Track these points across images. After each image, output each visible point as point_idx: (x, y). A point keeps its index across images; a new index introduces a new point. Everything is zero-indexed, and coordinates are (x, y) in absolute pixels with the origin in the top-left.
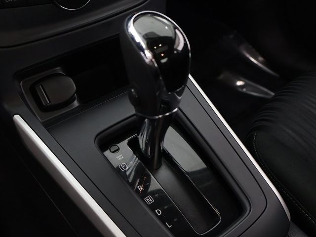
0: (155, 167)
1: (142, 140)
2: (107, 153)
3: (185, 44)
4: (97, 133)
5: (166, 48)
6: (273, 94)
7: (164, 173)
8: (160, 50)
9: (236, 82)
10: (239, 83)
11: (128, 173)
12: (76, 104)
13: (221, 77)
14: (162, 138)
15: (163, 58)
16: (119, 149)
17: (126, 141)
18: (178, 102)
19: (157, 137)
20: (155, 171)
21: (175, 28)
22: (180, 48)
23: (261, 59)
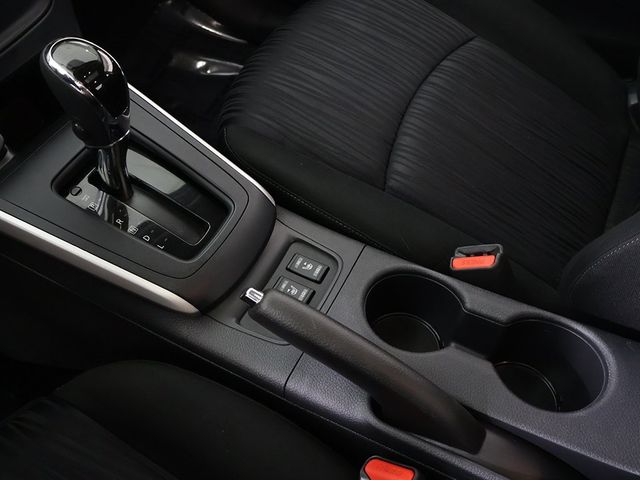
0: (127, 196)
1: (104, 174)
2: (70, 197)
3: (114, 63)
4: (51, 178)
5: (96, 74)
6: (241, 66)
7: (139, 199)
8: (91, 78)
9: (195, 65)
10: (200, 64)
11: (100, 213)
12: (10, 155)
13: (174, 62)
14: (123, 164)
15: (97, 85)
16: (81, 190)
17: (86, 179)
18: (128, 121)
19: (118, 165)
20: (128, 200)
21: (96, 49)
22: (111, 69)
23: (215, 23)
